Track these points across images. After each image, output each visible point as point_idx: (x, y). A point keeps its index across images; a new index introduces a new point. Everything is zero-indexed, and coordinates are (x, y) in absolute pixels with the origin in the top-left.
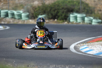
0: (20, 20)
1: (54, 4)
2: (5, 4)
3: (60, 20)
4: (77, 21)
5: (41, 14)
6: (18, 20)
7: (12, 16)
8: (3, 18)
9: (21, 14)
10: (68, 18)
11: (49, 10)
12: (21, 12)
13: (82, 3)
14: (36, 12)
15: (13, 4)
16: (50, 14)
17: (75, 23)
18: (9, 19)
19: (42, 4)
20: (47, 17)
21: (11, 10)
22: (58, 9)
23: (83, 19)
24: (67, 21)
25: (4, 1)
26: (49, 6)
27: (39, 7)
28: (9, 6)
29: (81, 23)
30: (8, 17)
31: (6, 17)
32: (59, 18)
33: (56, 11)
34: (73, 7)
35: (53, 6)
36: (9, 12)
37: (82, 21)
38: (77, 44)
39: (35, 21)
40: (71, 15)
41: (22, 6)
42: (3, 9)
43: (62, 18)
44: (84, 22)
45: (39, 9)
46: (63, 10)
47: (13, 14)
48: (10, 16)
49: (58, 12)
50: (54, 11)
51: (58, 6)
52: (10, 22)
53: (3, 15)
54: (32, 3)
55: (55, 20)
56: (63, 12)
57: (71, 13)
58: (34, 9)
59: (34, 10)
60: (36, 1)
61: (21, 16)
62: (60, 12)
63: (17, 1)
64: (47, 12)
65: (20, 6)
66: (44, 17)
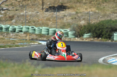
0: (66, 38)
2: (53, 23)
3: (105, 38)
5: (86, 32)
9: (68, 32)
10: (113, 37)
11: (94, 29)
12: (68, 30)
14: (82, 31)
15: (61, 23)
16: (94, 33)
19: (88, 23)
20: (92, 36)
21: (59, 28)
22: (103, 29)
24: (111, 39)
25: (53, 20)
26: (94, 25)
27: (85, 26)
28: (57, 25)
32: (103, 37)
33: (100, 30)
35: (98, 26)
36: (57, 30)
39: (81, 39)
40: (115, 34)
41: (69, 25)
42: (51, 28)
43: (106, 37)
45: (85, 28)
46: (107, 30)
49: (102, 31)
50: (99, 30)
51: (103, 25)
53: (51, 33)
55: (99, 38)
56: (107, 32)
57: (115, 33)
58: (80, 28)
60: (82, 21)
61: (68, 34)
62: (104, 31)
63: (65, 20)
64: (92, 31)
65: (68, 25)
66: (89, 35)
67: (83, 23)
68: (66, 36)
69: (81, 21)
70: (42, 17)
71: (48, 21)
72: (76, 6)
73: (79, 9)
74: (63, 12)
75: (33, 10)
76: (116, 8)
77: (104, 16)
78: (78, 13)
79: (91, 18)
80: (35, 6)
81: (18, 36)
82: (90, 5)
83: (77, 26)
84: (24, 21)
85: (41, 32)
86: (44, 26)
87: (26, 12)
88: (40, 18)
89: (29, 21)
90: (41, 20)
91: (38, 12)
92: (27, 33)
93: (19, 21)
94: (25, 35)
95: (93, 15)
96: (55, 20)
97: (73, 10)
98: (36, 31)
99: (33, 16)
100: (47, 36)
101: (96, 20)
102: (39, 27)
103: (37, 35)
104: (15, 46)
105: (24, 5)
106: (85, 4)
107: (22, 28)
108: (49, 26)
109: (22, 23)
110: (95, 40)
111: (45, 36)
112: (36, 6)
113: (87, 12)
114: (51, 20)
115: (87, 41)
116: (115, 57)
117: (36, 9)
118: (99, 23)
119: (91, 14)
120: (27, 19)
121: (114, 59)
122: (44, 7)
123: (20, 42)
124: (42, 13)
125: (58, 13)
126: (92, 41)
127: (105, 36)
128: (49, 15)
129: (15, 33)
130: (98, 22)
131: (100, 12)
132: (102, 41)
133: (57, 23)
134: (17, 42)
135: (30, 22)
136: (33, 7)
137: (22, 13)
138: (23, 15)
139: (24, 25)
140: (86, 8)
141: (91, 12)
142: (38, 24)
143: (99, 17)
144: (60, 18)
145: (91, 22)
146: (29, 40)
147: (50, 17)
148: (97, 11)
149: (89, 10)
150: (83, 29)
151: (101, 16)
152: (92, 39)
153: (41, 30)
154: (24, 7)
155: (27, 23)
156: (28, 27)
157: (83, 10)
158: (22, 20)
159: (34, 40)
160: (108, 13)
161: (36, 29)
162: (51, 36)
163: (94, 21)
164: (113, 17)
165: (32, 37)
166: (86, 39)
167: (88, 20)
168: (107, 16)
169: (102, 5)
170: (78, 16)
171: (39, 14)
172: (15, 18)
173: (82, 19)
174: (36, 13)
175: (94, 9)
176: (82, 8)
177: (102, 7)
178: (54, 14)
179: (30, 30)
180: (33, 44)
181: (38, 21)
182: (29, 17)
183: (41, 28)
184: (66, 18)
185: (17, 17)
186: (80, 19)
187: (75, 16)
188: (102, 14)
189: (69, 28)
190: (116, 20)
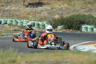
1: (70, 18)
2: (33, 16)
3: (74, 30)
4: (87, 31)
5: (60, 25)
6: (42, 29)
7: (37, 26)
10: (81, 28)
11: (66, 22)
12: (45, 23)
13: (92, 17)
14: (56, 24)
15: (39, 17)
16: (66, 25)
17: (86, 32)
18: (36, 28)
19: (61, 17)
20: (64, 27)
21: (37, 21)
22: (73, 22)
23: (92, 29)
24: (80, 30)
25: (32, 14)
26: (66, 19)
27: (58, 19)
29: (91, 32)
30: (35, 26)
31: (33, 26)
32: (73, 28)
33: (71, 23)
34: (85, 21)
35: (69, 19)
36: (36, 23)
37: (91, 31)
39: (55, 30)
40: (83, 26)
41: (46, 19)
42: (31, 21)
44: (93, 32)
45: (58, 21)
47: (39, 25)
48: (36, 26)
49: (73, 24)
51: (73, 19)
52: (36, 30)
54: (53, 17)
55: (70, 29)
56: (77, 24)
57: (83, 25)
58: (55, 21)
59: (55, 22)
60: (57, 15)
61: (45, 26)
62: (74, 23)
63: (42, 14)
64: (64, 23)
65: (44, 18)
66: (62, 27)
67: (57, 17)
68: (43, 27)
69: (55, 15)
70: (23, 11)
71: (29, 15)
72: (51, 3)
73: (53, 5)
74: (41, 8)
75: (16, 6)
76: (84, 5)
77: (74, 11)
78: (53, 9)
79: (63, 13)
80: (17, 3)
81: (3, 28)
82: (63, 2)
83: (52, 19)
84: (8, 15)
85: (23, 24)
86: (25, 19)
87: (10, 7)
88: (21, 13)
89: (12, 15)
90: (22, 14)
91: (20, 8)
92: (11, 25)
93: (5, 15)
94: (9, 27)
95: (65, 10)
96: (34, 14)
97: (49, 6)
98: (18, 23)
99: (16, 11)
101: (68, 14)
102: (21, 20)
103: (19, 27)
104: (1, 35)
105: (8, 2)
106: (59, 1)
107: (7, 21)
108: (29, 20)
109: (7, 17)
110: (67, 31)
112: (19, 2)
113: (60, 8)
114: (31, 14)
115: (60, 31)
116: (83, 45)
117: (19, 5)
119: (64, 9)
120: (11, 13)
121: (82, 47)
122: (25, 3)
123: (5, 33)
124: (23, 8)
125: (36, 8)
126: (64, 32)
127: (75, 27)
128: (29, 10)
129: (1, 25)
130: (69, 16)
131: (71, 7)
132: (72, 32)
133: (36, 17)
134: (3, 32)
135: (14, 16)
136: (16, 3)
137: (7, 9)
138: (8, 10)
139: (9, 18)
140: (60, 4)
141: (64, 8)
142: (20, 17)
143: (70, 12)
144: (38, 12)
145: (64, 16)
146: (13, 31)
147: (30, 12)
148: (68, 7)
149: (62, 6)
150: (57, 22)
151: (71, 11)
152: (64, 30)
153: (23, 22)
154: (9, 3)
155: (11, 16)
156: (12, 20)
157: (57, 6)
158: (7, 14)
159: (17, 31)
160: (77, 8)
161: (19, 21)
163: (66, 15)
164: (82, 12)
165: (15, 28)
166: (59, 31)
167: (61, 14)
168: (77, 11)
169: (73, 2)
170: (53, 11)
171: (21, 9)
172: (1, 12)
173: (56, 13)
174: (18, 8)
175: (66, 5)
176: (56, 5)
177: (73, 4)
178: (33, 9)
179: (13, 22)
180: (16, 34)
181: (20, 15)
182: (13, 12)
183: (23, 21)
184: (43, 12)
185: (2, 12)
186: (54, 14)
187: (51, 11)
188: (73, 9)
189: (45, 21)
190: (84, 14)
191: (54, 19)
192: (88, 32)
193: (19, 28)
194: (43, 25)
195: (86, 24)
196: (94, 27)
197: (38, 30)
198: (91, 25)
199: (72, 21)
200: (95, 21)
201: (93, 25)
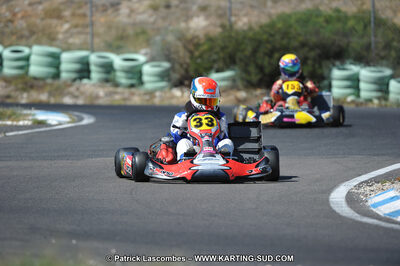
0: (133, 90)
1: (270, 29)
2: (76, 26)
4: (358, 96)
5: (216, 66)
6: (127, 92)
7: (104, 76)
8: (68, 84)
9: (140, 66)
10: (326, 82)
11: (248, 52)
12: (141, 58)
13: (380, 23)
14: (199, 61)
15: (109, 27)
16: (252, 69)
17: (353, 102)
18: (94, 85)
19: (223, 26)
20: (242, 79)
21: (100, 50)
23: (382, 86)
25: (73, 15)
26: (251, 34)
27: (210, 39)
28: (93, 35)
29: (376, 101)
30: (89, 77)
31: (81, 78)
34: (343, 42)
35: (265, 37)
36: (94, 58)
37: (379, 94)
38: (359, 186)
40: (336, 73)
42: (68, 49)
44: (386, 99)
45: (211, 49)
47: (108, 68)
48: (96, 75)
50: (270, 55)
51: (285, 34)
52: (97, 97)
53: (68, 71)
54: (183, 25)
57: (334, 65)
58: (191, 47)
59: (191, 52)
60: (198, 16)
61: (140, 74)
63: (123, 15)
64: (241, 60)
65: (137, 35)
66: (228, 79)
67: (199, 24)
68: (134, 81)
69: (188, 18)
70: (27, 2)
71: (54, 22)
79: (233, 6)
83: (179, 39)
85: (28, 66)
86: (39, 43)
88: (17, 10)
90: (23, 17)
96: (84, 15)
98: (6, 63)
100: (51, 85)
101: (256, 13)
102: (17, 45)
103: (7, 80)
108: (58, 43)
110: (256, 96)
111: (46, 85)
114: (67, 13)
118: (268, 26)
130: (264, 20)
133: (95, 29)
142: (12, 33)
144: (104, 5)
145: (235, 23)
147: (62, 4)
150: (203, 52)
152: (242, 94)
153: (27, 59)
161: (7, 53)
162: (70, 86)
163: (246, 15)
167: (220, 12)
173: (195, 8)
180: (9, 123)
181: (11, 21)
183: (26, 51)
184: (129, 4)
186: (187, 9)
189: (142, 48)
190: (337, 10)
191: (189, 36)
192: (361, 100)
193: (12, 87)
194: (133, 67)
195: (351, 61)
196: (392, 77)
197: (107, 95)
198: (374, 66)
199: (278, 46)
200: (395, 44)
201: (384, 62)
